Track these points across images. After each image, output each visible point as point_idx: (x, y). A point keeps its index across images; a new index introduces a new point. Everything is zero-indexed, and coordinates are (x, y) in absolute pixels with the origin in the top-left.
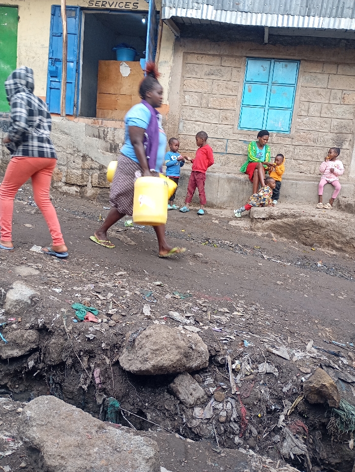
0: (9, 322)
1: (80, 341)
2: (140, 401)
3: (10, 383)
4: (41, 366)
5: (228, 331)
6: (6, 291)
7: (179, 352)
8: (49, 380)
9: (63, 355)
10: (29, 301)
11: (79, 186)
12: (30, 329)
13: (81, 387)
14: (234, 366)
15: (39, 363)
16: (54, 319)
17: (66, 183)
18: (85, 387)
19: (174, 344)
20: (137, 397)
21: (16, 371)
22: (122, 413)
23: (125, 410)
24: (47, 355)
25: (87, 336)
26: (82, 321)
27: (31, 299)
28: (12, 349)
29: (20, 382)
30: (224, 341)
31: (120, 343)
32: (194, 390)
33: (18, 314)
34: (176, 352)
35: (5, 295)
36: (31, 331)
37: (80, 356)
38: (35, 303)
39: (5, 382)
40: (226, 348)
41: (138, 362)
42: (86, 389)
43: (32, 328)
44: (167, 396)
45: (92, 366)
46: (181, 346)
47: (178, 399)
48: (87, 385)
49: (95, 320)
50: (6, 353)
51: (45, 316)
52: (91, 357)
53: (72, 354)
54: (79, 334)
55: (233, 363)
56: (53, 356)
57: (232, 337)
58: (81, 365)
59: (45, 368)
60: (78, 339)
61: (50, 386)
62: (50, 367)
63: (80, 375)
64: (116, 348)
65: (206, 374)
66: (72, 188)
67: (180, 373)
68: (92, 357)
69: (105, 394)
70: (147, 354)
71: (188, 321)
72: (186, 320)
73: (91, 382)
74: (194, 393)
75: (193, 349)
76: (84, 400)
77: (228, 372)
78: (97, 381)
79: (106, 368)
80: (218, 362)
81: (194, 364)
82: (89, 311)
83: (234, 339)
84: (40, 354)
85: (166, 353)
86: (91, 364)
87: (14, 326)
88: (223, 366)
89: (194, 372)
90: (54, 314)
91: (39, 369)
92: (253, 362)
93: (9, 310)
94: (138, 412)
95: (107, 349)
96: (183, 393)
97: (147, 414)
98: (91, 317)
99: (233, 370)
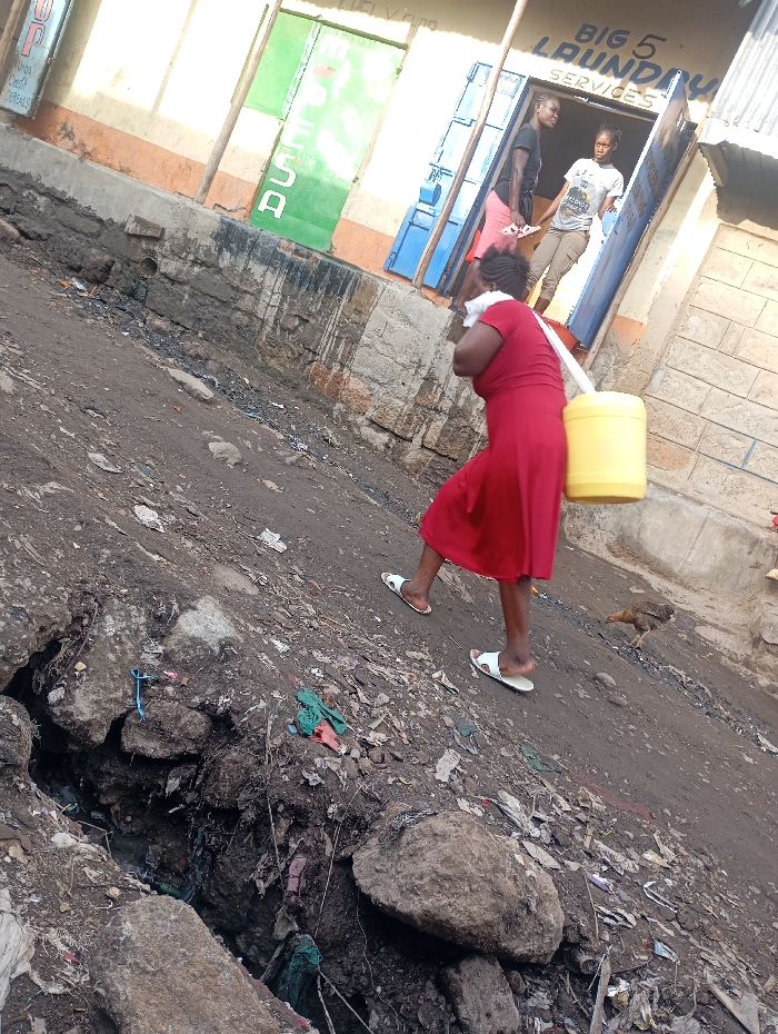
0: (163, 677)
1: (287, 779)
2: (367, 974)
3: (117, 807)
4: (190, 797)
5: (625, 896)
6: (182, 610)
7: (494, 905)
8: (195, 835)
9: (243, 796)
10: (217, 649)
11: (397, 436)
12: (197, 709)
13: (253, 882)
14: (612, 994)
15: (189, 791)
16: (251, 709)
17: (372, 422)
18: (261, 885)
19: (490, 882)
20: (364, 961)
21: (138, 786)
22: (319, 982)
23: (328, 981)
24: (210, 780)
25: (306, 775)
26: (306, 736)
27: (222, 647)
28: (148, 738)
29: (138, 812)
30: (607, 920)
31: (368, 818)
32: (499, 1007)
33: (186, 668)
34: (488, 901)
35: (176, 617)
36: (199, 714)
37: (275, 812)
38: (227, 658)
39: (110, 800)
40: (607, 938)
41: (394, 885)
42: (262, 891)
43: (202, 708)
44: (432, 994)
45: (294, 846)
46: (505, 892)
47: (455, 1011)
48: (267, 884)
49: (333, 744)
50: (133, 741)
51: (237, 694)
52: (296, 824)
53: (261, 802)
54: (290, 763)
55: (613, 983)
56: (222, 788)
57: (630, 918)
58: (270, 832)
59: (196, 805)
60: (285, 773)
61: (192, 850)
62: (208, 808)
63: (260, 855)
64: (355, 826)
65: (538, 981)
66: (381, 435)
67: (481, 954)
68: (299, 824)
69: (298, 921)
70: (421, 878)
71: (536, 833)
72: (531, 825)
73: (278, 881)
74: (496, 1014)
75: (529, 912)
76: (250, 912)
77: (594, 998)
78: (292, 885)
79: (319, 865)
80: (576, 965)
81: (519, 948)
82: (327, 719)
83: (635, 923)
84: (197, 772)
85: (466, 894)
86: (292, 839)
87: (170, 689)
88: (586, 980)
89: (512, 964)
90: (254, 698)
91: (184, 803)
92: (662, 1002)
93: (172, 651)
94: (354, 996)
95: (336, 822)
96: (470, 1005)
97: (373, 1012)
98: (328, 736)
99: (608, 1000)
